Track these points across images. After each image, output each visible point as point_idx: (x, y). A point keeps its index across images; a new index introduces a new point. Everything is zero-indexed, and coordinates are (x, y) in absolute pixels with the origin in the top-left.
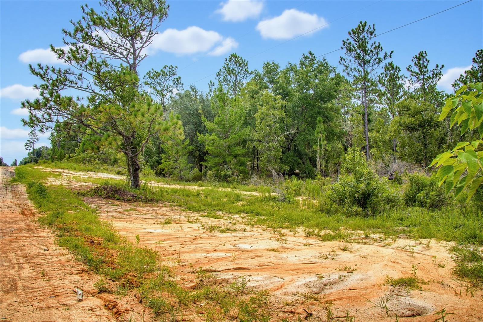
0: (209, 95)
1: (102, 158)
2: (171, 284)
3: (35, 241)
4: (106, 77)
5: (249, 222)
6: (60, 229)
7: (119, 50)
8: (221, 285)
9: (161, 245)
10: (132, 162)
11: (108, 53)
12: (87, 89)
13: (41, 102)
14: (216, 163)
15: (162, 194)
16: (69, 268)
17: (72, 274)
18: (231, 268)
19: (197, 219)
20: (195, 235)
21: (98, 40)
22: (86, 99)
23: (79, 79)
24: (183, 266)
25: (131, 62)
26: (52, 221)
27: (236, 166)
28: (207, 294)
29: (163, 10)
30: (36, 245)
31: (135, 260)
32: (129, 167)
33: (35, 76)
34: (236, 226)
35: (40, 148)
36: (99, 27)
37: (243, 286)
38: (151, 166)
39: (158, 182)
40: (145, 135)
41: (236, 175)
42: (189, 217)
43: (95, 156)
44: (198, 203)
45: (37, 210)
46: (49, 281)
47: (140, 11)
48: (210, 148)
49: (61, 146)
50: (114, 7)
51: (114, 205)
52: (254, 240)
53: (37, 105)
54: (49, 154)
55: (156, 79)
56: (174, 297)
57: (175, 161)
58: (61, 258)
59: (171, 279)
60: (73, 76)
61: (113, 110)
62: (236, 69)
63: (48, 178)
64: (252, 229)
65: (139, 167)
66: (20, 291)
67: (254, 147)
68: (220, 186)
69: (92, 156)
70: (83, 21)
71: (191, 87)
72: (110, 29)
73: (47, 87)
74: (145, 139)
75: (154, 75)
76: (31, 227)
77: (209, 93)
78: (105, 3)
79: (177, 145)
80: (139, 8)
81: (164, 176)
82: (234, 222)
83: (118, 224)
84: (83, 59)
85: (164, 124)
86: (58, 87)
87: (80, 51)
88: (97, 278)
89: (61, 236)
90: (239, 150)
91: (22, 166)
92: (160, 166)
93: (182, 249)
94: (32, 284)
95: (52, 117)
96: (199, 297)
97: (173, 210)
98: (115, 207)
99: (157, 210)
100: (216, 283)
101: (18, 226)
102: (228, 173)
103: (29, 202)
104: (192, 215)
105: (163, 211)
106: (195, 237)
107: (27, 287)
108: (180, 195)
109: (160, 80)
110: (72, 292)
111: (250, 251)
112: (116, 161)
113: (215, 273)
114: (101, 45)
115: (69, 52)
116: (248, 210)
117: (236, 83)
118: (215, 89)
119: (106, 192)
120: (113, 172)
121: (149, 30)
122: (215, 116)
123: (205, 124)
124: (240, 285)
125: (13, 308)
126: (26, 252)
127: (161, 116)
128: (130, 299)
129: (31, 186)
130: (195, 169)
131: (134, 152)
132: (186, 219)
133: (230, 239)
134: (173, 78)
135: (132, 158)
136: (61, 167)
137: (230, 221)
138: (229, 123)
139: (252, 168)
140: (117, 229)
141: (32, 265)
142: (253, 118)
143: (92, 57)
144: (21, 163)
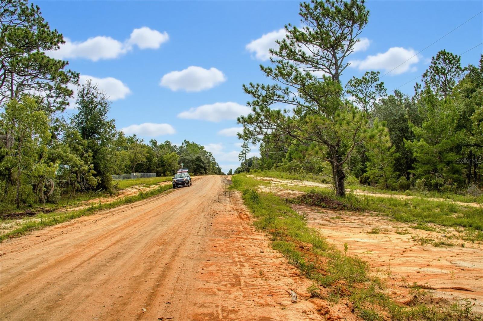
0: (415, 98)
1: (307, 167)
2: (382, 297)
3: (251, 243)
4: (311, 89)
5: (467, 236)
6: (272, 233)
7: (321, 62)
8: (438, 305)
9: (370, 255)
10: (337, 171)
11: (311, 66)
12: (293, 101)
13: (253, 116)
14: (425, 170)
15: (368, 203)
16: (282, 271)
17: (285, 276)
18: (450, 287)
19: (406, 230)
20: (405, 247)
21: (301, 55)
22: (292, 111)
23: (286, 93)
24: (394, 279)
25: (334, 72)
26: (265, 225)
27: (448, 174)
28: (424, 313)
29: (363, 16)
30: (253, 247)
31: (344, 268)
32: (334, 175)
33: (248, 94)
34: (452, 240)
35: (251, 159)
36: (301, 42)
37: (467, 310)
38: (355, 174)
39: (363, 191)
40: (350, 143)
41: (449, 184)
42: (397, 227)
43: (301, 165)
44: (406, 213)
45: (252, 215)
46: (266, 280)
47: (340, 22)
48: (418, 155)
49: (269, 156)
50: (315, 21)
51: (321, 213)
52: (476, 258)
53: (250, 120)
54: (258, 164)
55: (358, 86)
56: (387, 311)
57: (380, 169)
58: (275, 260)
59: (382, 291)
60: (280, 91)
61: (319, 120)
62: (445, 67)
63: (259, 186)
64: (472, 245)
65: (344, 175)
66: (243, 286)
67: (471, 152)
68: (431, 196)
69: (298, 165)
70: (287, 39)
71: (395, 92)
72: (312, 43)
73: (258, 103)
74: (350, 147)
75: (356, 83)
76: (248, 230)
77: (415, 96)
78: (306, 20)
79: (382, 152)
80: (339, 19)
81: (369, 184)
82: (449, 235)
83: (325, 232)
84: (289, 75)
85: (370, 132)
86: (267, 102)
87: (285, 68)
88: (309, 283)
89: (274, 240)
90: (452, 156)
91: (236, 175)
92: (365, 174)
93: (392, 260)
94: (252, 281)
95: (263, 129)
96: (414, 315)
97: (379, 220)
98: (321, 214)
99: (363, 219)
100: (432, 302)
101: (237, 228)
102: (440, 182)
103: (244, 207)
104: (400, 226)
105: (369, 220)
106: (405, 250)
107: (248, 284)
108: (386, 204)
109: (362, 87)
110: (287, 293)
111: (472, 270)
112: (320, 170)
113: (431, 291)
114: (305, 59)
115: (276, 70)
116: (465, 223)
117: (446, 83)
118: (422, 91)
119: (312, 200)
120: (318, 180)
121: (349, 39)
122: (423, 120)
123: (413, 129)
124: (463, 309)
125: (239, 300)
126: (245, 252)
127: (366, 123)
128: (341, 307)
129: (245, 193)
130: (402, 177)
131: (339, 160)
132: (395, 229)
133: (445, 255)
134: (375, 84)
135: (337, 166)
136: (270, 176)
137: (444, 235)
138: (440, 127)
139: (469, 176)
140: (324, 236)
141: (251, 264)
142: (468, 120)
143: (297, 71)
144: (236, 172)
